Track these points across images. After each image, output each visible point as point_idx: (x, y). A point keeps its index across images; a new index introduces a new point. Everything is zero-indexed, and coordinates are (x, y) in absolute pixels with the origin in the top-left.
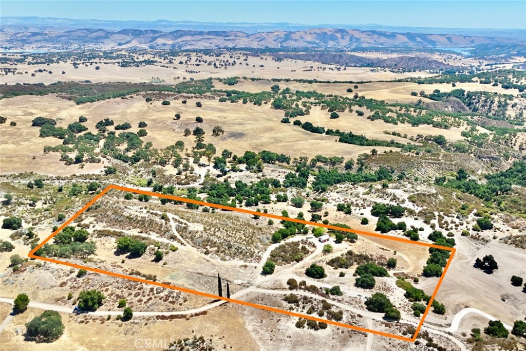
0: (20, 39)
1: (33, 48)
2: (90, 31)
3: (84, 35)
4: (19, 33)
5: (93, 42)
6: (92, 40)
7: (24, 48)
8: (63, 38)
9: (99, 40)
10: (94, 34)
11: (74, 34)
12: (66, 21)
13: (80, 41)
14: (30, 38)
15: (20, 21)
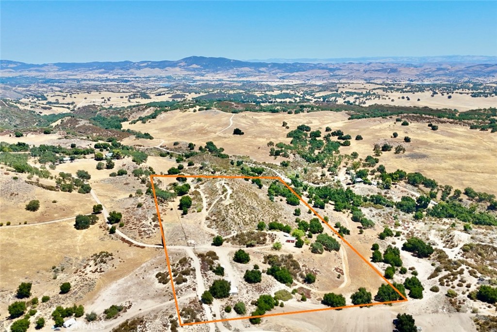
0: (426, 73)
1: (430, 80)
2: (487, 66)
3: (480, 69)
4: (427, 69)
5: (484, 75)
6: (485, 74)
7: (424, 81)
8: (460, 72)
9: (492, 74)
10: (489, 69)
11: (471, 69)
12: (481, 57)
13: (474, 75)
14: (434, 73)
15: (444, 59)
